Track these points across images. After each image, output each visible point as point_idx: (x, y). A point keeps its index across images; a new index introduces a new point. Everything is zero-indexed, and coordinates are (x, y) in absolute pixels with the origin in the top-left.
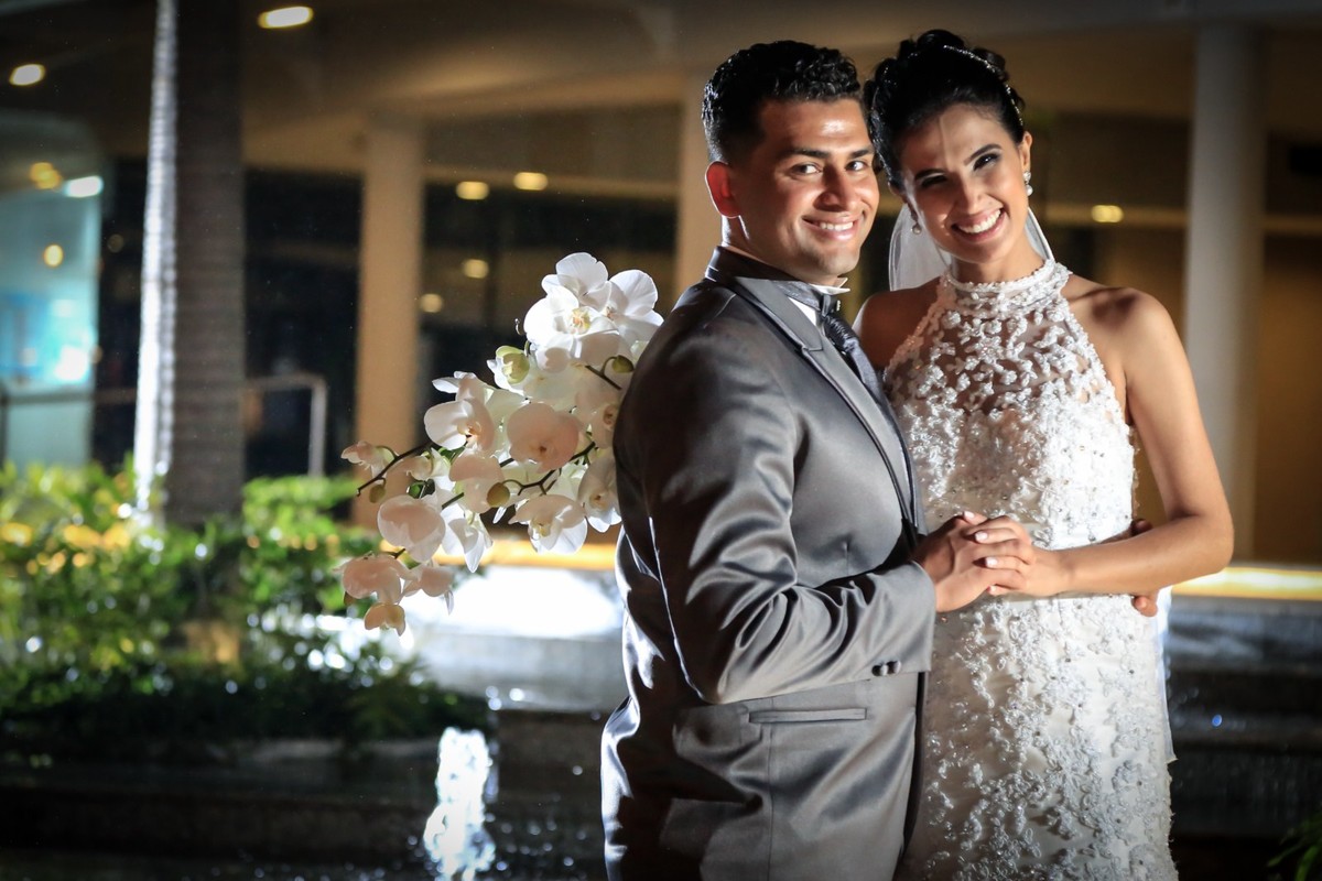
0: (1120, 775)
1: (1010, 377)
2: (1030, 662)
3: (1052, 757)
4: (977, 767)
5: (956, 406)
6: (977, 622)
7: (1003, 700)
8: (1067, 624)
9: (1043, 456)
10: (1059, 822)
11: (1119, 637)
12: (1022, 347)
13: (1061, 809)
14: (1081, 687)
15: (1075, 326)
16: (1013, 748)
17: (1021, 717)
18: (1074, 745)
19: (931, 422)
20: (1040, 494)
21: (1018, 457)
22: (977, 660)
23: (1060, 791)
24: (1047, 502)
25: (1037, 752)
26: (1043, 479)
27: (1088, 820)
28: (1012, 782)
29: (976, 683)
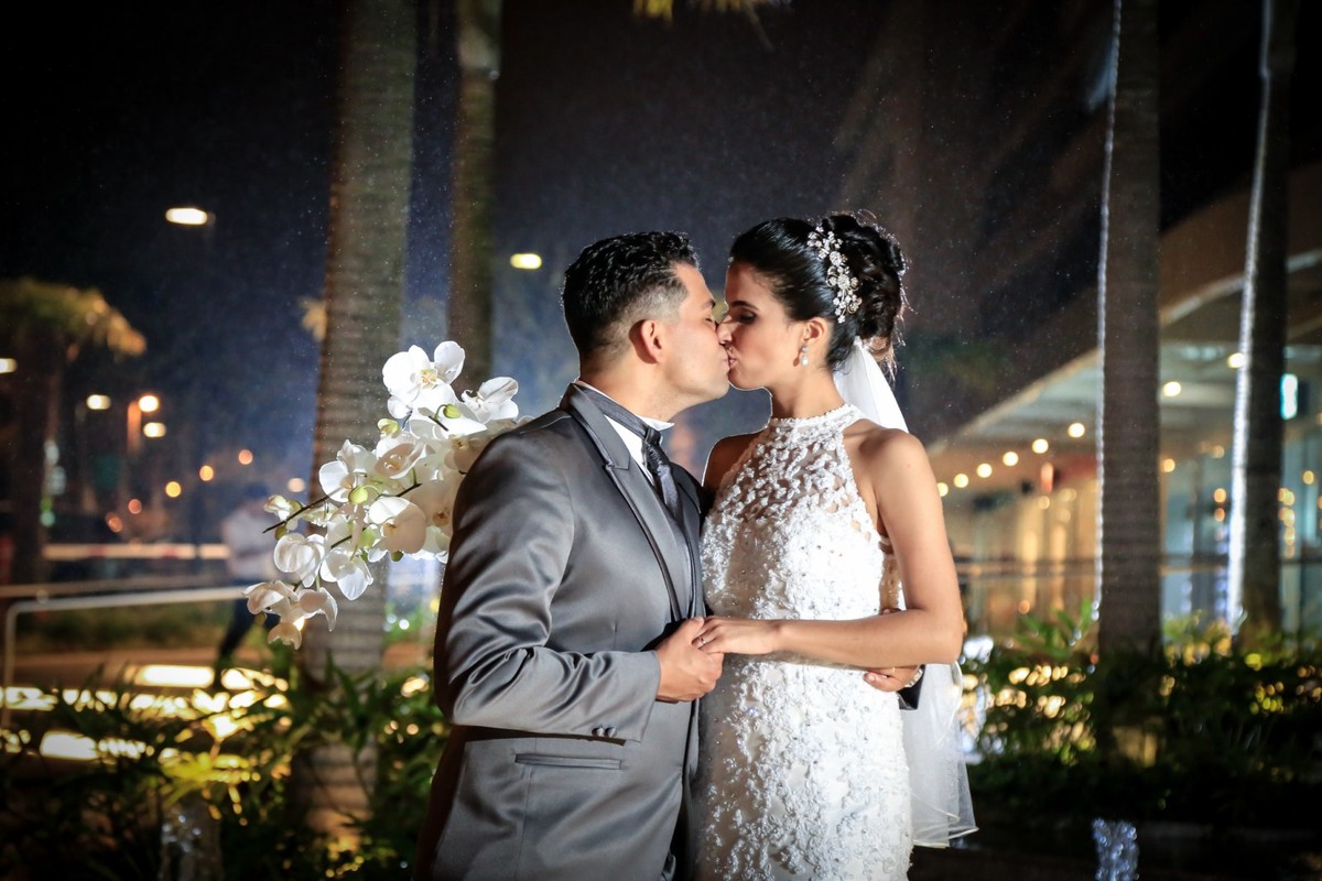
0: (845, 823)
1: (781, 492)
2: (777, 725)
3: (790, 805)
4: (739, 812)
5: (739, 516)
6: (742, 692)
7: (757, 758)
8: (808, 694)
9: (785, 552)
10: (789, 859)
11: (856, 708)
12: (798, 470)
13: (792, 849)
14: (818, 748)
15: (842, 454)
16: (762, 796)
17: (769, 771)
18: (808, 795)
19: (720, 528)
20: (785, 584)
21: (768, 554)
22: (740, 723)
23: (793, 833)
24: (792, 592)
25: (778, 800)
26: (785, 571)
27: (812, 859)
28: (760, 825)
29: (739, 742)
